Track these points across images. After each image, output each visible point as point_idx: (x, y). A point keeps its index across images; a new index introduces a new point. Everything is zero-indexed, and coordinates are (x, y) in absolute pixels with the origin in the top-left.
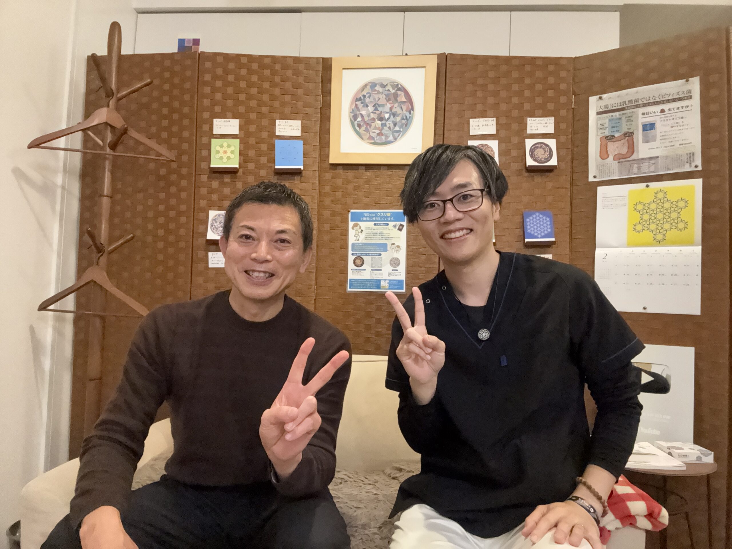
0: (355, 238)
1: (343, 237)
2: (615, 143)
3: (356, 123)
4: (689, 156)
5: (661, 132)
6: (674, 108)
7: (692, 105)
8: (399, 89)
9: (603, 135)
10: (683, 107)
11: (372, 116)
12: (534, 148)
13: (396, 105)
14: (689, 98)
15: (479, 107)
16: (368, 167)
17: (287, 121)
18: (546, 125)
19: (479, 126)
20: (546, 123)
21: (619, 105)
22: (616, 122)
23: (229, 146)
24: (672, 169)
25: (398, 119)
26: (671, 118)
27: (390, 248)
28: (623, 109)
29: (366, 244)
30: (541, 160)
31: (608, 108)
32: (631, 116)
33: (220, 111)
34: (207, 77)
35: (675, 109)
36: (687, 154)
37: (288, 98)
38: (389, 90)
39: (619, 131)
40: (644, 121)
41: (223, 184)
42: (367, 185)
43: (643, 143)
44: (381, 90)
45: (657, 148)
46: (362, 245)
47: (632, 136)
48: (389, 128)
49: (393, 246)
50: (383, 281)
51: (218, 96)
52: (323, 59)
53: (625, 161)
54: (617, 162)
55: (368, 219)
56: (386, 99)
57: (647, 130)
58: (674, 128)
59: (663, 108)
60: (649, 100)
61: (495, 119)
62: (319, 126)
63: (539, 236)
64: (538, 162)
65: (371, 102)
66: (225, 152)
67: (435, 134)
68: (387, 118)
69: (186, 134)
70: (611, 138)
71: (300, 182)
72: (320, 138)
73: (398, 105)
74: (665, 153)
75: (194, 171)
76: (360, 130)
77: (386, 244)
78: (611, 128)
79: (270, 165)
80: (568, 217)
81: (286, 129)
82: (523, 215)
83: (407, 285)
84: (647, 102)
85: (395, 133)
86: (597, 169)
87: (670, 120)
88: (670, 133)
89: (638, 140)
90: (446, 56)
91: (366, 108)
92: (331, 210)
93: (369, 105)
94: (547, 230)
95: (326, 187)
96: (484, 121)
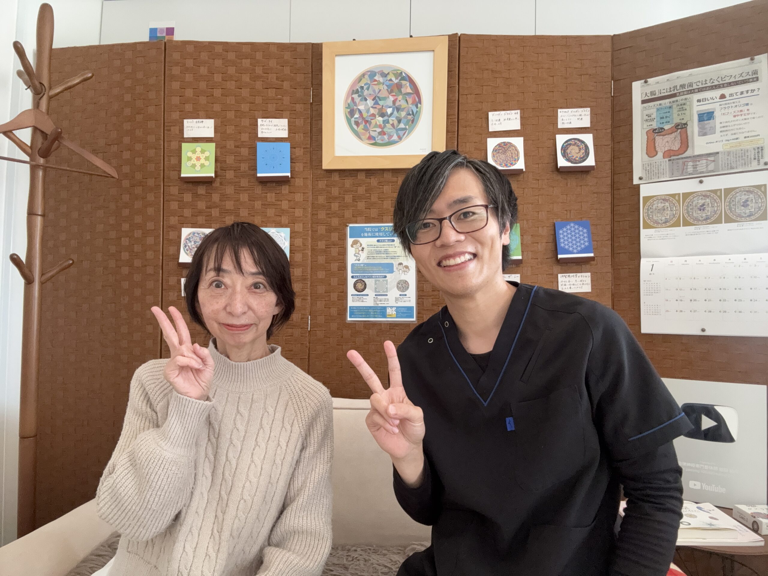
0: (355, 258)
1: (341, 257)
2: (665, 136)
3: (353, 120)
4: (757, 151)
5: (721, 123)
6: (736, 93)
7: (759, 89)
8: (403, 79)
9: (650, 127)
10: (747, 92)
11: (372, 111)
12: (567, 145)
13: (400, 97)
14: (755, 79)
15: (500, 98)
16: (370, 172)
17: (271, 120)
18: (581, 117)
19: (499, 120)
20: (580, 115)
21: (668, 90)
22: (666, 111)
23: (203, 152)
24: (736, 168)
25: (403, 114)
26: (734, 105)
27: (397, 268)
28: (674, 96)
29: (368, 265)
30: (575, 159)
31: (655, 94)
32: (684, 104)
33: (191, 110)
34: (176, 70)
35: (738, 94)
36: (754, 149)
37: (271, 93)
38: (391, 80)
39: (669, 122)
40: (701, 109)
41: (196, 195)
42: (368, 195)
43: (699, 136)
44: (381, 80)
45: (717, 142)
46: (364, 266)
47: (686, 127)
48: (393, 125)
49: (401, 267)
50: (389, 308)
51: (189, 93)
52: (313, 44)
53: (678, 159)
55: (370, 234)
56: (387, 90)
57: (704, 120)
58: (737, 118)
59: (723, 93)
60: (706, 83)
61: (519, 111)
62: (309, 124)
63: (575, 251)
64: (572, 162)
65: (370, 94)
66: (198, 159)
67: (448, 132)
68: (389, 113)
69: (151, 138)
70: (659, 131)
71: (290, 192)
72: (311, 138)
73: (403, 97)
74: (727, 148)
75: (162, 182)
76: (358, 128)
77: (392, 265)
78: (659, 119)
79: (252, 172)
80: (608, 228)
81: (271, 129)
82: (554, 225)
83: (419, 313)
84: (704, 86)
85: (401, 131)
86: (643, 169)
87: (732, 107)
88: (733, 123)
89: (693, 132)
90: (459, 37)
91: (365, 102)
92: (326, 225)
93: (367, 98)
94: (584, 244)
95: (320, 197)
96: (506, 115)
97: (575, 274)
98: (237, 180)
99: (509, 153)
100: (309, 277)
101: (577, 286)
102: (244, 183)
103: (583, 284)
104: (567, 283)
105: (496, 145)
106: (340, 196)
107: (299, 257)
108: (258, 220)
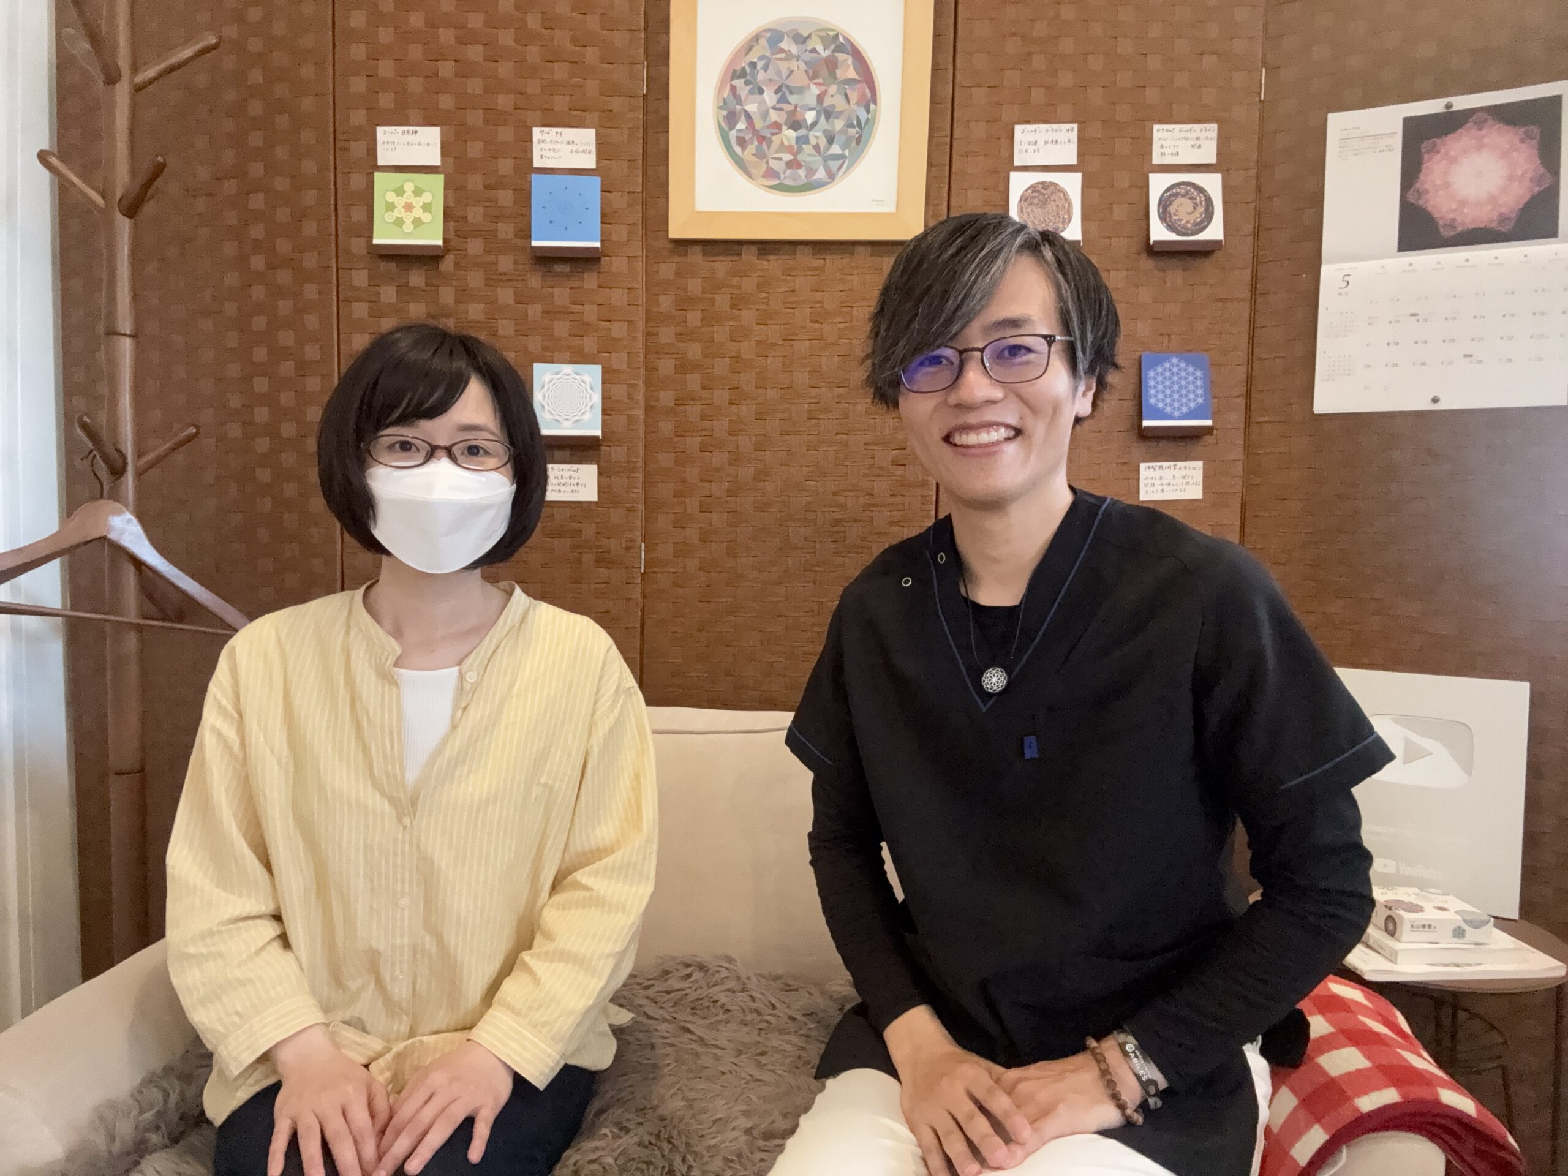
1: (707, 424)
3: (733, 134)
8: (840, 48)
11: (774, 116)
12: (1170, 197)
13: (833, 89)
15: (1038, 95)
16: (766, 247)
17: (560, 130)
18: (1198, 143)
19: (1036, 142)
20: (1197, 139)
23: (418, 192)
25: (839, 124)
30: (1184, 227)
33: (391, 106)
34: (358, 19)
37: (560, 71)
38: (814, 51)
41: (407, 293)
42: (764, 295)
44: (794, 49)
48: (817, 147)
51: (386, 68)
56: (806, 71)
61: (1075, 126)
62: (641, 141)
63: (1177, 414)
64: (1179, 233)
65: (770, 80)
66: (409, 207)
67: (930, 164)
68: (809, 121)
69: (309, 166)
71: (600, 287)
72: (645, 174)
73: (838, 89)
75: (334, 261)
76: (743, 153)
79: (521, 242)
80: (1241, 372)
81: (559, 150)
82: (1139, 362)
85: (833, 160)
91: (759, 96)
92: (677, 356)
93: (764, 88)
94: (1195, 400)
95: (662, 298)
96: (1050, 132)
97: (1172, 464)
98: (490, 258)
99: (1051, 206)
100: (640, 464)
101: (1175, 487)
102: (505, 263)
103: (1187, 483)
104: (1157, 482)
105: (1027, 187)
106: (705, 296)
107: (620, 423)
108: (534, 344)
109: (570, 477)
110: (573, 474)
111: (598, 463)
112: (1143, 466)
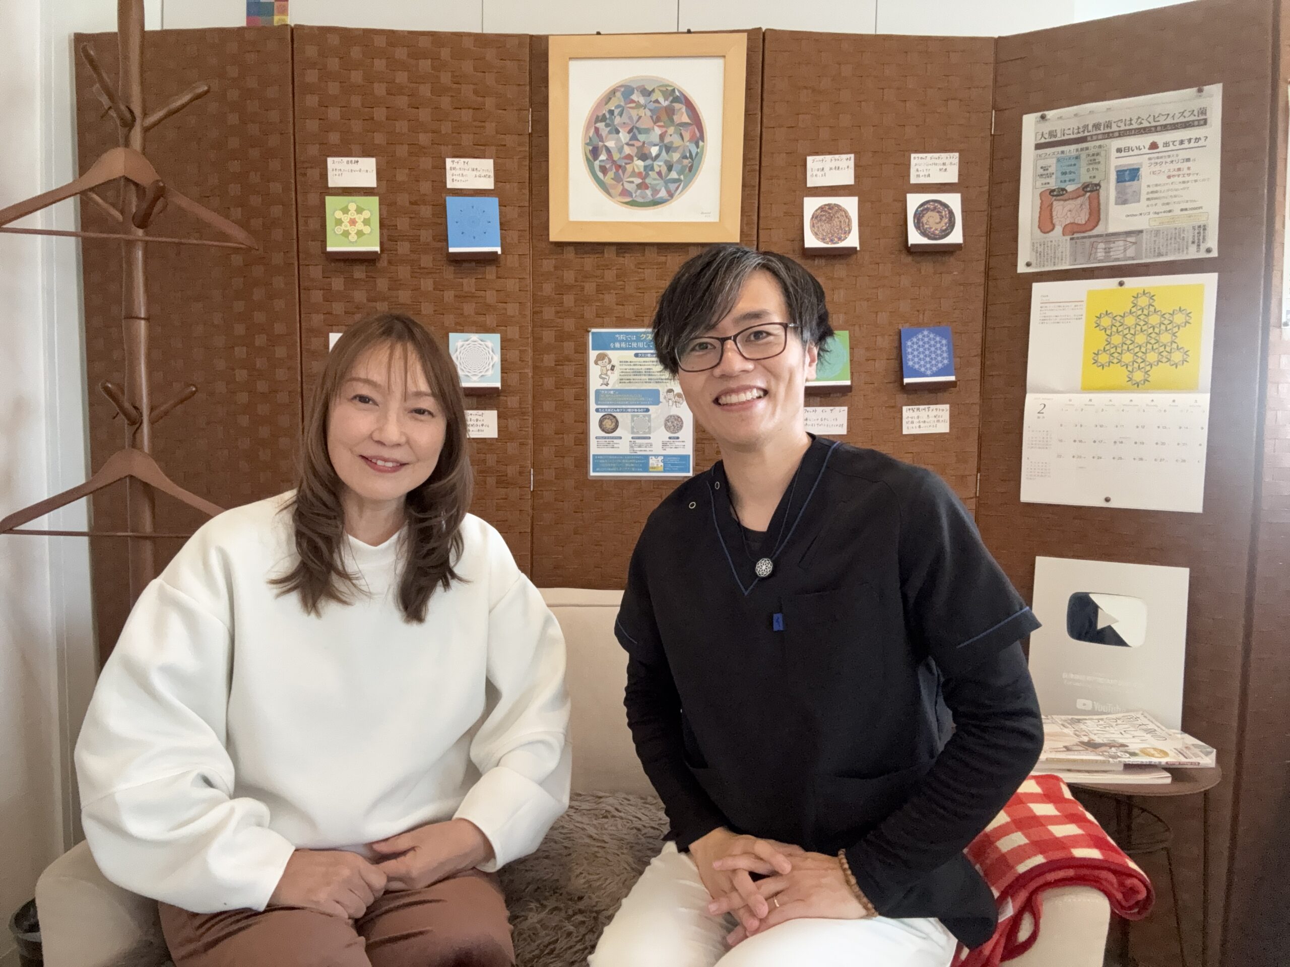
0: (601, 381)
1: (580, 379)
2: (1068, 202)
3: (597, 163)
4: (1197, 231)
5: (1148, 186)
6: (1174, 142)
7: (1207, 137)
8: (676, 100)
9: (1048, 187)
10: (1190, 141)
11: (627, 150)
12: (922, 211)
13: (671, 130)
14: (1202, 123)
15: (824, 134)
16: (623, 248)
17: (466, 160)
18: (944, 167)
19: (823, 169)
20: (944, 164)
21: (1076, 131)
22: (1070, 163)
23: (359, 211)
24: (1166, 255)
25: (676, 156)
26: (1169, 160)
27: (665, 398)
28: (1083, 140)
29: (621, 392)
30: (933, 233)
31: (1056, 136)
32: (1098, 154)
33: (338, 142)
34: (312, 76)
35: (1177, 143)
36: (1194, 228)
37: (466, 115)
38: (657, 101)
39: (1074, 180)
40: (1119, 164)
41: (352, 283)
42: (621, 283)
43: (1117, 204)
44: (642, 100)
45: (1141, 214)
46: (614, 394)
47: (1098, 190)
48: (659, 173)
49: (671, 395)
50: (653, 457)
51: (334, 113)
52: (531, 37)
53: (1084, 238)
54: (1068, 238)
55: (623, 345)
56: (652, 117)
57: (1125, 181)
58: (1172, 179)
59: (1155, 141)
60: (1131, 124)
61: (852, 156)
62: (528, 168)
63: (929, 372)
64: (930, 238)
65: (624, 123)
66: (353, 222)
67: (744, 186)
68: (654, 154)
69: (276, 187)
70: (1058, 194)
71: (498, 278)
72: (531, 191)
73: (675, 129)
74: (1155, 225)
75: (296, 258)
76: (605, 178)
77: (657, 392)
78: (1059, 174)
79: (439, 245)
80: (978, 337)
81: (466, 175)
82: (899, 333)
83: (697, 464)
84: (1127, 128)
85: (671, 183)
86: (1033, 249)
87: (1166, 162)
88: (1166, 188)
89: (1108, 198)
90: (764, 34)
91: (616, 136)
92: (556, 329)
93: (620, 130)
94: (941, 362)
95: (545, 286)
96: (833, 161)
97: (926, 406)
98: (415, 256)
99: (836, 222)
100: (530, 409)
101: (929, 424)
102: (427, 261)
103: (938, 421)
104: (916, 420)
105: (817, 208)
106: (577, 284)
107: (514, 378)
108: (449, 320)
109: (477, 420)
110: (479, 418)
111: (497, 409)
112: (905, 408)
